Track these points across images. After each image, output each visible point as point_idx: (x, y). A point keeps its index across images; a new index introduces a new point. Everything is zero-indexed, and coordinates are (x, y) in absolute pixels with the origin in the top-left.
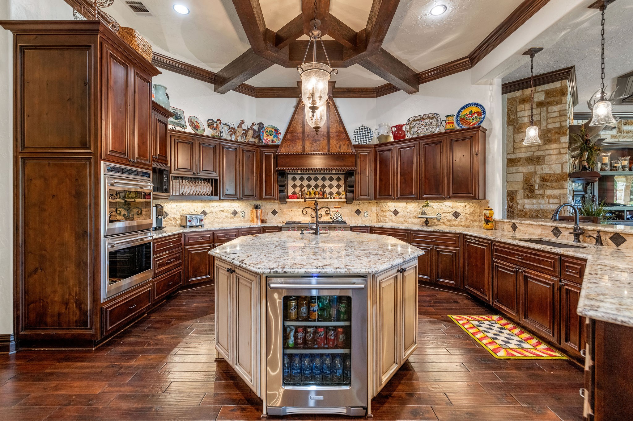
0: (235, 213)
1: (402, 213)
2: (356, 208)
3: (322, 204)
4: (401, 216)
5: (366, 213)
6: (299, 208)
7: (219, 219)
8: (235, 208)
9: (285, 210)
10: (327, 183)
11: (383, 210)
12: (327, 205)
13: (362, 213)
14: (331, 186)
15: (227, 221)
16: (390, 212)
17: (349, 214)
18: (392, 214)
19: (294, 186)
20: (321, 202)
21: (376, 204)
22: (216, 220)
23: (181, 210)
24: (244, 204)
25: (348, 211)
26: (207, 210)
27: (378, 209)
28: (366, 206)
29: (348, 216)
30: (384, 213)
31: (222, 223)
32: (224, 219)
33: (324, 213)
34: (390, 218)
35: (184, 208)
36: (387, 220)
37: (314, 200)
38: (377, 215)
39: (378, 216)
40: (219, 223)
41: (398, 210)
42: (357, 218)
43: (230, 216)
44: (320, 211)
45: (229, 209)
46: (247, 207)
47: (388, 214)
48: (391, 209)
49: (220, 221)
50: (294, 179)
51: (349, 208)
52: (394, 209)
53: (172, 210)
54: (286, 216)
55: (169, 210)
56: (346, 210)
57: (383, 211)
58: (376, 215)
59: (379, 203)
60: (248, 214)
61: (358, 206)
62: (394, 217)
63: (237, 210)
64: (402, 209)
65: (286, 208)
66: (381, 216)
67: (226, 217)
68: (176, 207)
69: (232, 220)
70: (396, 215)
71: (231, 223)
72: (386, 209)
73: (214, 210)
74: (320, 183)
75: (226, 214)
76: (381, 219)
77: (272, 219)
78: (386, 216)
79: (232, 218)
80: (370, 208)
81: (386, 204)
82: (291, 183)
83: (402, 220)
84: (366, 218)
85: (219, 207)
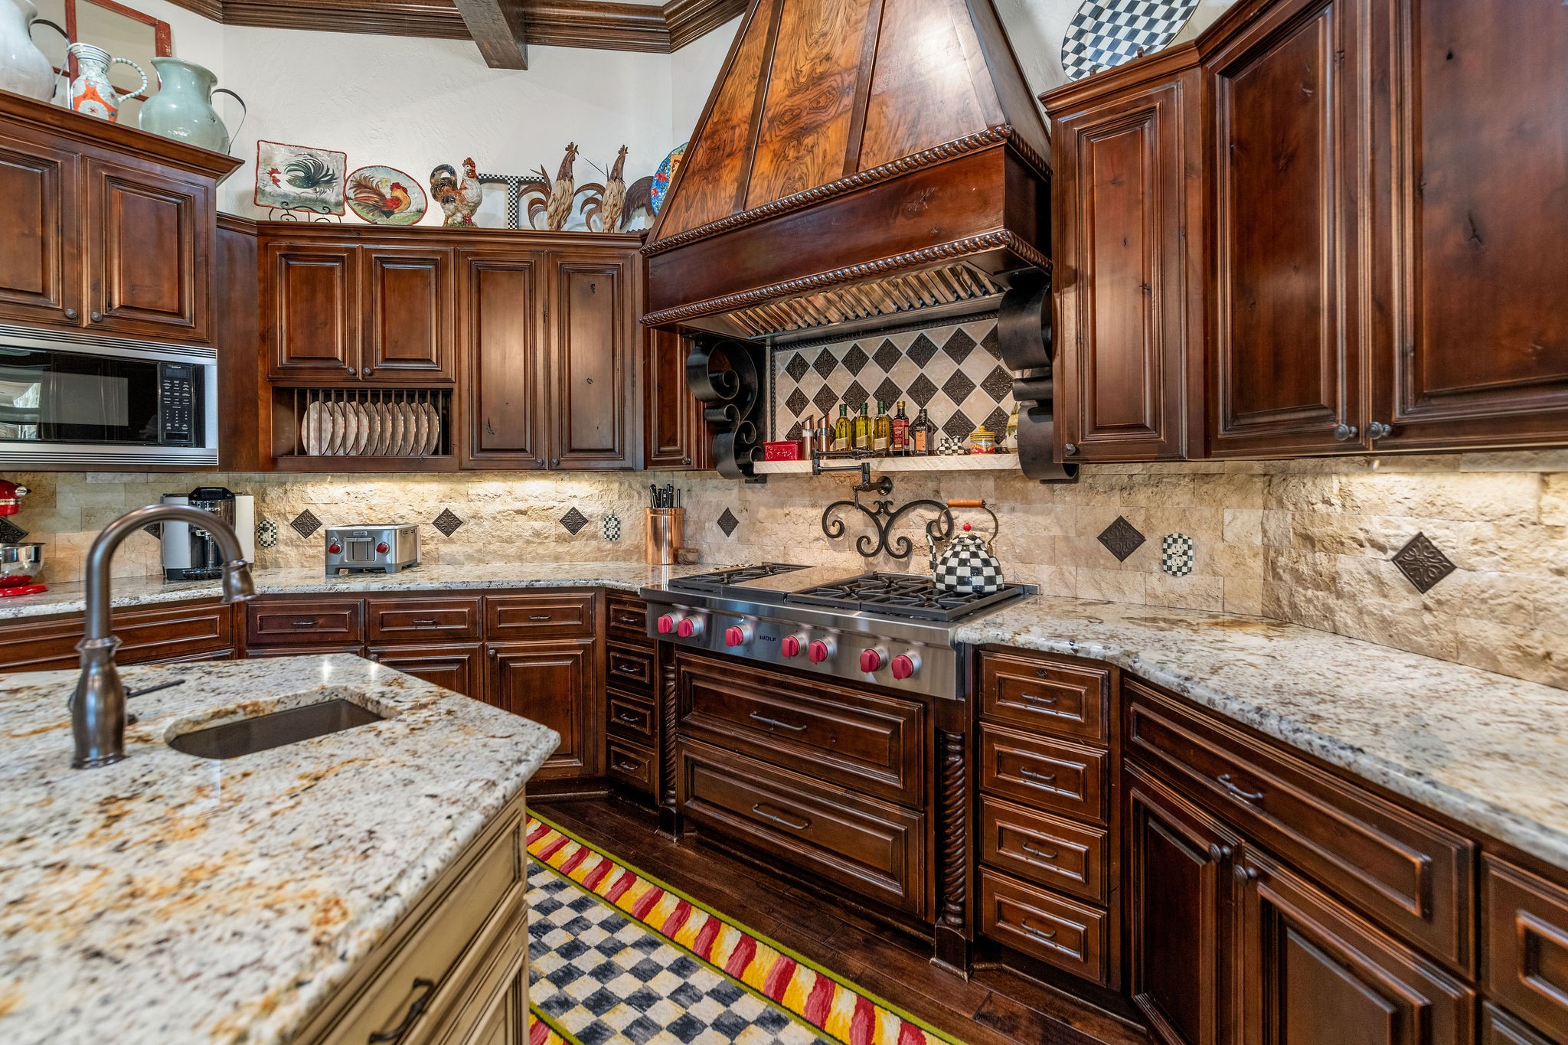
0: (574, 521)
1: (1488, 574)
2: (1108, 510)
3: (912, 486)
4: (1482, 603)
5: (1180, 547)
6: (813, 506)
7: (509, 541)
8: (575, 504)
9: (762, 513)
10: (940, 369)
11: (1316, 531)
12: (937, 492)
13: (1151, 545)
14: (959, 387)
15: (541, 550)
16: (1370, 553)
17: (1061, 545)
18: (1388, 570)
19: (797, 402)
20: (908, 476)
21: (1259, 484)
22: (496, 546)
23: (363, 505)
24: (616, 486)
25: (1056, 531)
26: (459, 509)
27: (1281, 523)
28: (1181, 496)
29: (1052, 560)
30: (1321, 557)
31: (520, 558)
32: (528, 542)
33: (918, 535)
34: (1371, 601)
35: (373, 502)
36: (1345, 616)
37: (858, 463)
38: (1272, 567)
39: (1277, 576)
40: (507, 558)
41: (1448, 538)
42: (1110, 576)
43: (553, 531)
44: (901, 521)
45: (550, 504)
46: (630, 496)
47: (1348, 565)
48: (1376, 527)
49: (511, 550)
50: (797, 368)
51: (1059, 508)
52: (1410, 531)
53: (333, 509)
54: (766, 540)
55: (324, 507)
56: (1040, 519)
57: (1308, 540)
58: (1257, 566)
59: (1285, 474)
60: (633, 527)
61: (1116, 498)
62: (1404, 601)
63: (586, 510)
64: (1487, 531)
65: (767, 506)
66: (1299, 578)
67: (537, 534)
68: (346, 498)
69: (562, 549)
70: (1423, 586)
71: (557, 558)
72: (1335, 522)
73: (489, 509)
74: (905, 373)
75: (538, 525)
76: (1299, 600)
77: (719, 549)
78: (1331, 583)
79: (560, 539)
80: (1206, 512)
81: (1333, 485)
82: (784, 386)
83: (1492, 633)
84: (1181, 584)
85: (509, 499)
